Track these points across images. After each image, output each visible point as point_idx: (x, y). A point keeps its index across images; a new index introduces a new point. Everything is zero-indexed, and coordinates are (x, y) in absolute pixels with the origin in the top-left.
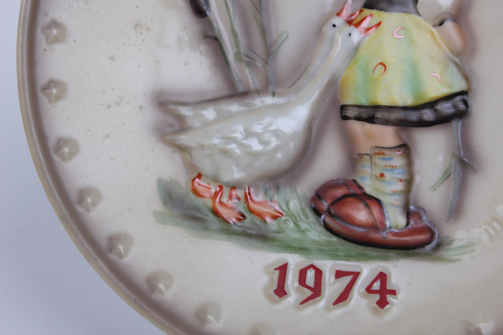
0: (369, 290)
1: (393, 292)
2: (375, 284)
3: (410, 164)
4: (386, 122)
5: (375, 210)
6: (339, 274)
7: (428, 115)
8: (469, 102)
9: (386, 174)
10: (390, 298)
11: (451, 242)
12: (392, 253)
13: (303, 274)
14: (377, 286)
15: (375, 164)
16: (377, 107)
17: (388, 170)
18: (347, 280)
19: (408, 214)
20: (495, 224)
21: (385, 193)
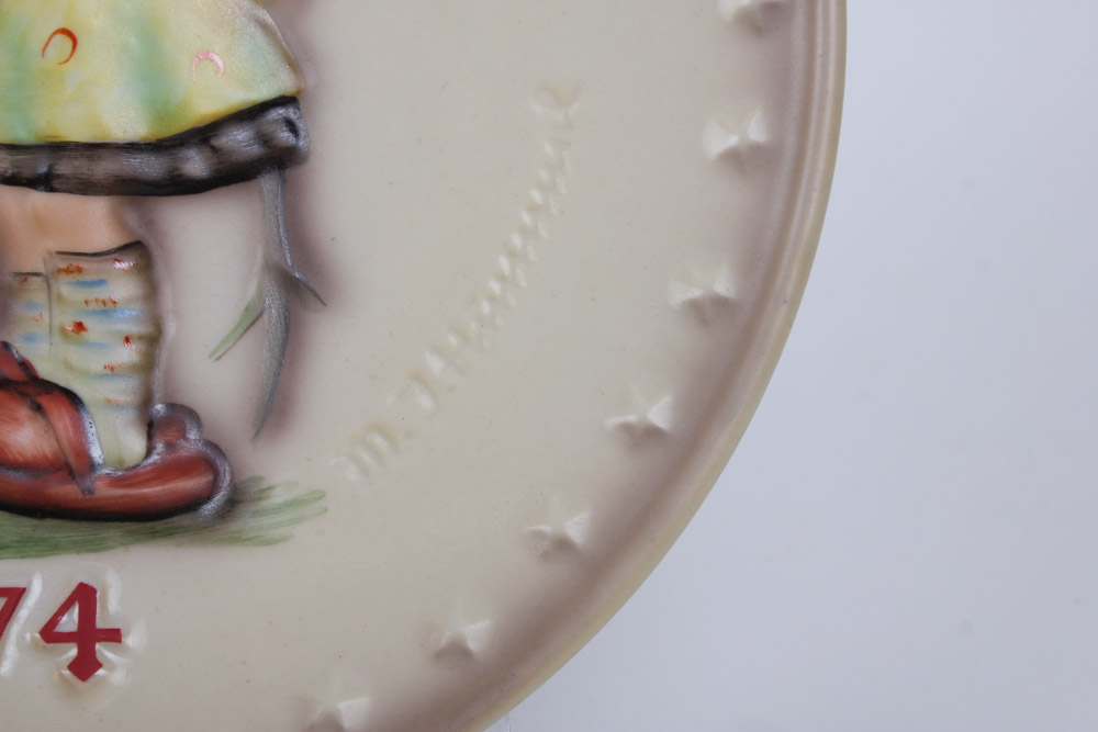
0: (50, 634)
1: (114, 636)
2: (65, 618)
3: (152, 292)
4: (85, 187)
5: (62, 419)
7: (195, 164)
8: (300, 125)
9: (87, 322)
10: (103, 650)
11: (263, 493)
12: (111, 532)
14: (70, 622)
15: (60, 298)
16: (58, 148)
17: (95, 313)
19: (151, 428)
20: (378, 441)
21: (86, 375)
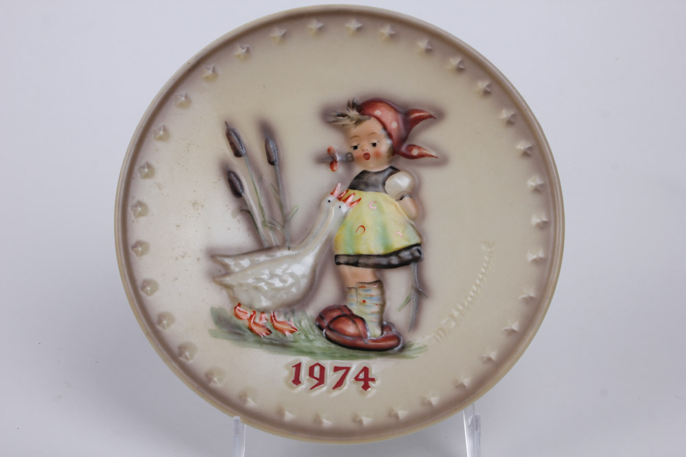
0: (357, 378)
1: (373, 380)
2: (361, 375)
3: (383, 293)
4: (366, 266)
5: (360, 326)
6: (336, 369)
7: (394, 260)
8: (422, 251)
9: (367, 300)
10: (370, 383)
11: (411, 346)
12: (372, 354)
13: (311, 369)
14: (362, 376)
15: (360, 294)
16: (360, 256)
17: (368, 298)
18: (342, 372)
19: (383, 328)
20: (441, 332)
21: (366, 314)
